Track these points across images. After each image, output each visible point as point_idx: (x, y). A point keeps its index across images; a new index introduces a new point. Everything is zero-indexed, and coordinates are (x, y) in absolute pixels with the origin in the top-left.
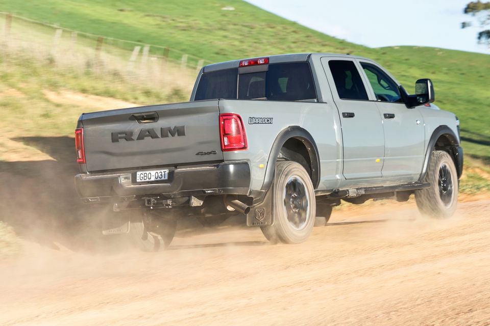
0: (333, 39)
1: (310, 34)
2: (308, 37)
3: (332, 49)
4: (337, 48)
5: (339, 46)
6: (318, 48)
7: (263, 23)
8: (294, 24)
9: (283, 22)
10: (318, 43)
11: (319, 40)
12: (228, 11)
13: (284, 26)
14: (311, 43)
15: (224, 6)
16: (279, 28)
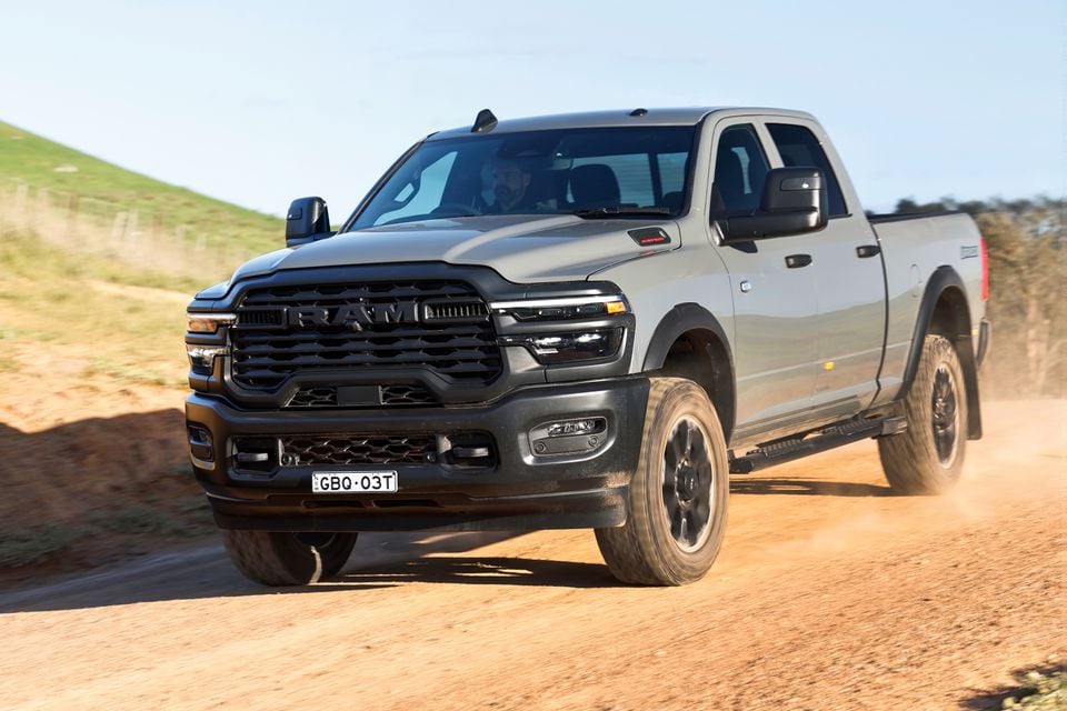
0: (254, 214)
1: (215, 207)
2: (212, 211)
3: (257, 231)
4: (266, 230)
5: (269, 225)
6: (234, 231)
7: (133, 192)
8: (183, 191)
9: (164, 188)
10: (232, 221)
11: (232, 217)
12: (65, 173)
13: (167, 194)
14: (219, 222)
15: (57, 166)
16: (160, 198)
